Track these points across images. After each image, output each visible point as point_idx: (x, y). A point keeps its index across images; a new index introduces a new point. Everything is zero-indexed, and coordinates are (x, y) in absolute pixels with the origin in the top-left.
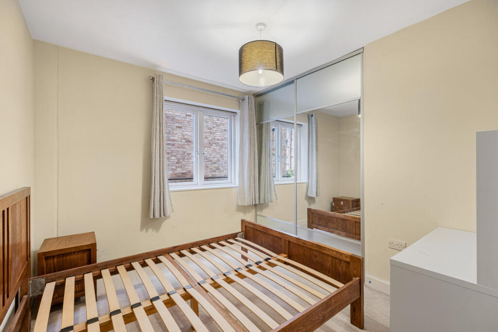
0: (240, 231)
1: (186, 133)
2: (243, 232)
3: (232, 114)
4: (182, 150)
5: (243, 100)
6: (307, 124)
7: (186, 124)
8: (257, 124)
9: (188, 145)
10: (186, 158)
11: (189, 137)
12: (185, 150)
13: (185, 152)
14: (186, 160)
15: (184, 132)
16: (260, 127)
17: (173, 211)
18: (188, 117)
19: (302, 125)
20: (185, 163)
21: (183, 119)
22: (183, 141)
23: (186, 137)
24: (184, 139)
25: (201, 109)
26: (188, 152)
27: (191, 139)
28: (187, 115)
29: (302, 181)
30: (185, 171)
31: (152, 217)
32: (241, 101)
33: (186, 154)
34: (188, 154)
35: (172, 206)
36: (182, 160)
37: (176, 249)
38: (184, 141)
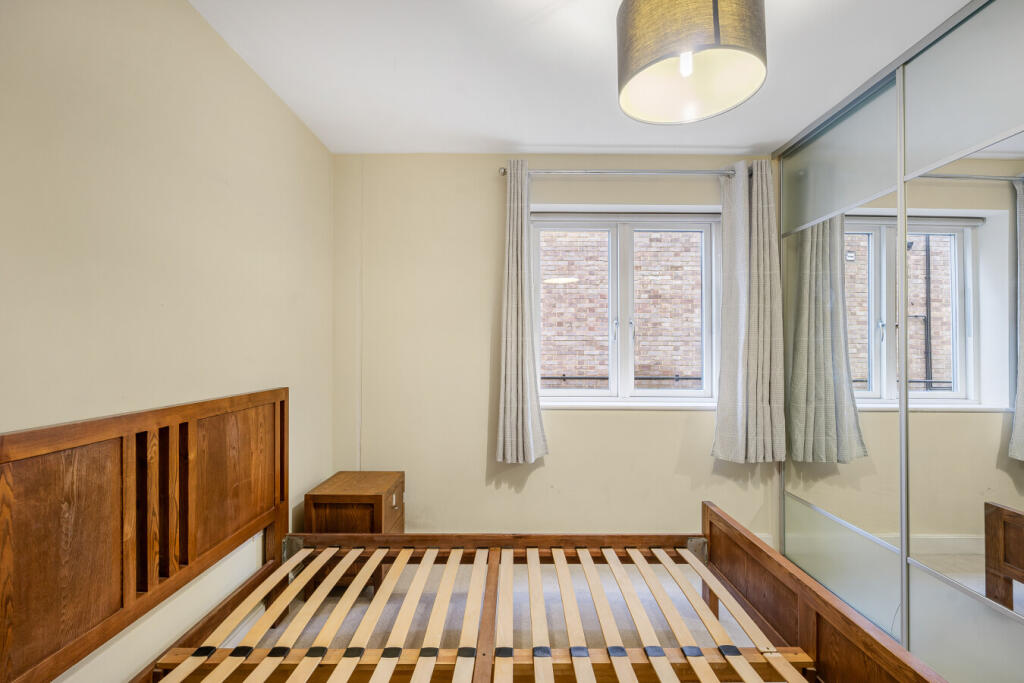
0: (699, 532)
1: (651, 278)
2: (705, 536)
3: (710, 219)
4: (642, 315)
5: (730, 175)
6: (1004, 215)
7: (649, 258)
8: (781, 236)
9: (654, 304)
10: (649, 333)
11: (656, 288)
12: (647, 316)
13: (646, 321)
14: (651, 338)
15: (646, 278)
16: (794, 241)
17: (547, 453)
18: (653, 244)
19: (983, 219)
20: (647, 343)
21: (644, 249)
22: (643, 296)
23: (649, 288)
24: (646, 292)
25: (623, 219)
26: (654, 320)
27: (660, 292)
28: (651, 240)
29: (986, 405)
30: (647, 362)
31: (500, 459)
32: (723, 179)
33: (650, 325)
34: (655, 324)
35: (545, 440)
36: (641, 338)
37: (520, 541)
38: (646, 296)
